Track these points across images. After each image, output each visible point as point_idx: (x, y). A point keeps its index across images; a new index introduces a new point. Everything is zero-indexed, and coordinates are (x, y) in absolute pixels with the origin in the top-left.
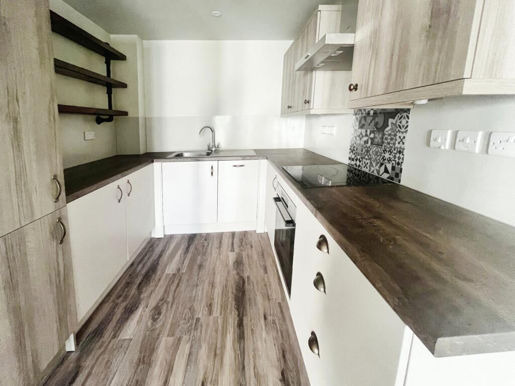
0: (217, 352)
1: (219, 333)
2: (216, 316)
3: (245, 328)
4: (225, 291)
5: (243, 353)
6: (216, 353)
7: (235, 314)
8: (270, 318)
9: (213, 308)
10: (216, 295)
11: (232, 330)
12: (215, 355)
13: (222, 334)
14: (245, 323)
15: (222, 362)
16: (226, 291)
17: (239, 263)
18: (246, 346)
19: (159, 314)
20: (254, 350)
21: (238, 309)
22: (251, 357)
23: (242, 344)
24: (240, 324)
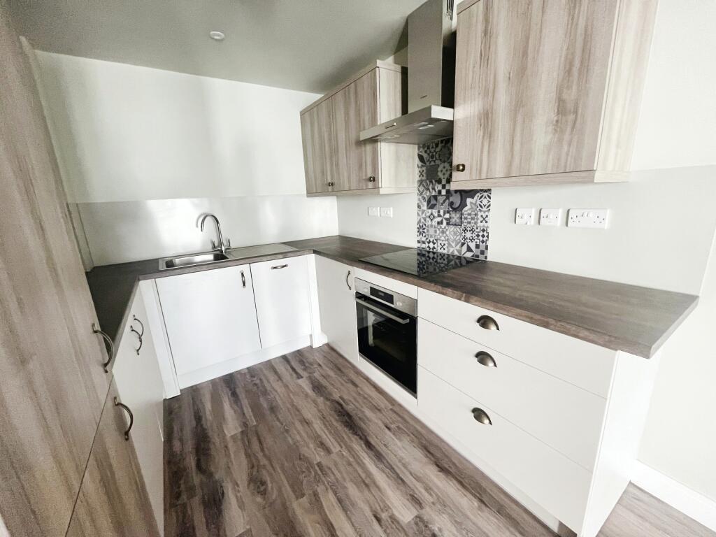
0: (367, 482)
1: (354, 464)
2: (338, 450)
3: (377, 447)
4: (327, 423)
5: (392, 469)
6: (367, 484)
7: (356, 439)
8: (393, 426)
9: (327, 445)
10: (319, 432)
11: (365, 455)
12: (367, 485)
13: (358, 463)
14: (372, 442)
15: (378, 487)
16: (327, 421)
17: (318, 388)
18: (389, 461)
19: (263, 483)
20: (400, 461)
21: (355, 434)
22: (403, 468)
23: (385, 462)
24: (369, 445)
